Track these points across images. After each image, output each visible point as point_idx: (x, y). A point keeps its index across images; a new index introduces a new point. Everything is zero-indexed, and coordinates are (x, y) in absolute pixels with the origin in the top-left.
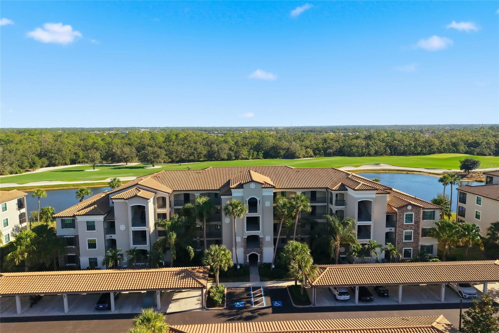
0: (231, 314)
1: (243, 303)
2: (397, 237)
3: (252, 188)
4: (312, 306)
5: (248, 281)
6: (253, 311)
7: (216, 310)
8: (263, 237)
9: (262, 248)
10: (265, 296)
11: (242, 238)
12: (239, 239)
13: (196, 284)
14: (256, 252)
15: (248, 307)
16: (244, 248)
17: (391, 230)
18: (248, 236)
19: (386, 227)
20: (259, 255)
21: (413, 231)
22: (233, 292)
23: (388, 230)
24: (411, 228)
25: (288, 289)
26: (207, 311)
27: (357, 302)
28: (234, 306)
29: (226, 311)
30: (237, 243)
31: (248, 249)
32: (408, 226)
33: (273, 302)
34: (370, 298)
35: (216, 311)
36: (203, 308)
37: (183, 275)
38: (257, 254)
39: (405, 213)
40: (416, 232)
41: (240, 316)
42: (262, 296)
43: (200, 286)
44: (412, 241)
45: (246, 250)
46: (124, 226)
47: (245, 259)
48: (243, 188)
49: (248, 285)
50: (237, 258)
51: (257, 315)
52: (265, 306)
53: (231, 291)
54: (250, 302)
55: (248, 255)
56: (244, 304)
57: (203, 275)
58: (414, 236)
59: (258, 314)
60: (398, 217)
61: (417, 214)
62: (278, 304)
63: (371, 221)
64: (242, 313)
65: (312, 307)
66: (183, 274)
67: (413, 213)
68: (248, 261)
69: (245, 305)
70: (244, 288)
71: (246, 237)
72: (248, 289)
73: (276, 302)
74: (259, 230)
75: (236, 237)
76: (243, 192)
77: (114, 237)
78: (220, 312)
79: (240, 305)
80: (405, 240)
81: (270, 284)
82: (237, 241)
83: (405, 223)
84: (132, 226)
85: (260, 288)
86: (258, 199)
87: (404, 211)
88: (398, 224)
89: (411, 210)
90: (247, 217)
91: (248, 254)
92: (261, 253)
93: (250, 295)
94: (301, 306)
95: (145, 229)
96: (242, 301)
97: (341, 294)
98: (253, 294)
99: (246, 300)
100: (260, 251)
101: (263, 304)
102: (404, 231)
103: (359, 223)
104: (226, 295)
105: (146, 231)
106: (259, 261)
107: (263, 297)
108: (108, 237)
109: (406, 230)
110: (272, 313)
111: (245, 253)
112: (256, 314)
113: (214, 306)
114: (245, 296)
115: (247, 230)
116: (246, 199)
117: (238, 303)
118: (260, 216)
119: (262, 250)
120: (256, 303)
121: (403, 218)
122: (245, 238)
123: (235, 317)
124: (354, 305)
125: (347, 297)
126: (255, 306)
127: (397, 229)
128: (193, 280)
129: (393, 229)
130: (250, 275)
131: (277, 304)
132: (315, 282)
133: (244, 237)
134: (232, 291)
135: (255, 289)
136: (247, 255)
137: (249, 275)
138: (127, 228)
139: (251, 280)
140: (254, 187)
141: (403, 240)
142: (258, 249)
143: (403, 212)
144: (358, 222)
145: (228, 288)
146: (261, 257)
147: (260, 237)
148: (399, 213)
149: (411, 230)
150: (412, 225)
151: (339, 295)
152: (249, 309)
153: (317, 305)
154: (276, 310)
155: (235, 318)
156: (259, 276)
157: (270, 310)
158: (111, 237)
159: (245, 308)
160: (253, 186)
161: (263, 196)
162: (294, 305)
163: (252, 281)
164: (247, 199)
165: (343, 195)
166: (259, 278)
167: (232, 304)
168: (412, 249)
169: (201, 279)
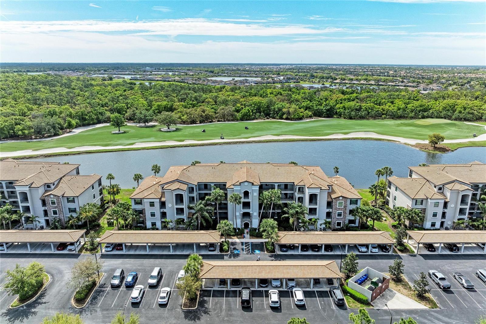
1: (239, 251)
2: (333, 215)
4: (275, 253)
9: (252, 219)
16: (241, 219)
17: (330, 210)
18: (243, 212)
19: (327, 209)
25: (263, 243)
30: (237, 216)
36: (218, 253)
39: (338, 201)
40: (345, 213)
46: (171, 205)
47: (242, 225)
48: (241, 185)
50: (236, 224)
52: (250, 253)
58: (343, 214)
60: (334, 203)
61: (346, 202)
62: (257, 252)
63: (317, 205)
70: (240, 243)
74: (250, 209)
75: (236, 213)
76: (241, 188)
80: (337, 216)
81: (254, 240)
83: (338, 207)
84: (176, 205)
85: (249, 242)
86: (249, 192)
88: (334, 207)
89: (342, 200)
90: (243, 202)
91: (243, 222)
94: (270, 254)
98: (245, 246)
100: (250, 221)
103: (310, 207)
105: (183, 208)
107: (250, 248)
109: (338, 211)
113: (224, 252)
115: (243, 209)
117: (236, 251)
118: (251, 201)
121: (337, 204)
122: (241, 214)
124: (298, 254)
126: (245, 253)
127: (333, 210)
135: (246, 243)
145: (231, 242)
146: (251, 224)
147: (250, 213)
149: (341, 211)
150: (342, 208)
153: (278, 253)
158: (164, 210)
160: (246, 184)
161: (252, 190)
162: (266, 253)
164: (243, 192)
165: (303, 188)
168: (342, 222)
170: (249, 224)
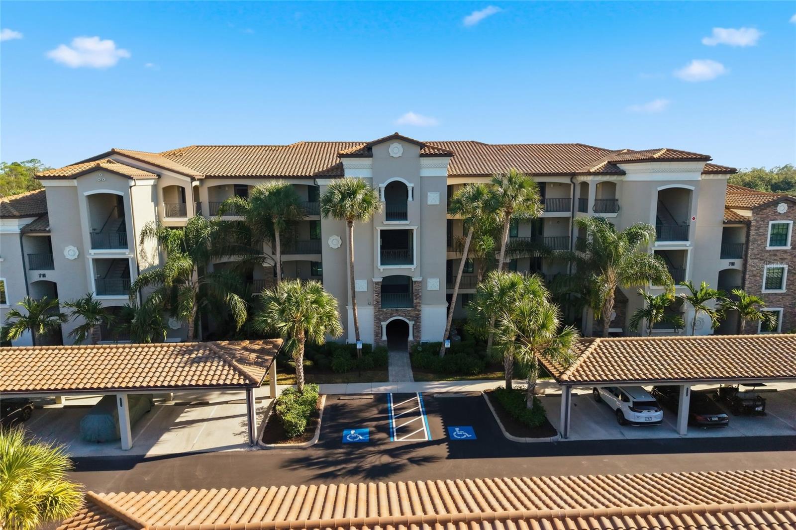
0: (330, 459)
1: (367, 430)
2: (747, 282)
3: (395, 156)
4: (558, 438)
5: (385, 380)
6: (394, 452)
7: (289, 448)
8: (421, 280)
9: (418, 308)
10: (426, 413)
11: (370, 283)
12: (361, 285)
13: (230, 377)
14: (405, 316)
15: (379, 442)
16: (375, 306)
17: (733, 264)
18: (384, 278)
19: (721, 258)
20: (411, 324)
21: (786, 267)
22: (344, 406)
23: (725, 264)
24: (782, 260)
25: (486, 397)
26: (261, 452)
27: (683, 430)
28: (341, 437)
29: (320, 453)
30: (356, 294)
31: (385, 310)
32: (775, 255)
33: (450, 428)
34: (719, 418)
35: (289, 452)
36: (252, 443)
37: (200, 355)
38: (407, 321)
39: (771, 223)
40: (795, 272)
41: (354, 465)
42: (420, 415)
43: (242, 382)
44: (784, 290)
45: (379, 311)
46: (75, 249)
47: (378, 334)
48: (371, 156)
49: (382, 388)
50: (357, 329)
51: (406, 461)
52: (426, 439)
53: (338, 401)
54: (386, 429)
55: (384, 324)
56: (371, 433)
57: (258, 357)
58: (788, 279)
59: (408, 459)
60: (752, 232)
62: (463, 435)
63: (687, 240)
64: (363, 457)
65: (559, 442)
66: (201, 351)
67: (791, 222)
68: (385, 338)
69: (373, 437)
70: (372, 397)
71: (381, 280)
72: (382, 398)
73: (457, 429)
74: (413, 264)
75: (356, 281)
76: (372, 167)
77: (50, 276)
78: (301, 454)
79: (357, 437)
80: (766, 288)
81: (438, 387)
82: (357, 290)
83: (768, 248)
84: (93, 248)
85: (414, 395)
86: (410, 185)
87: (768, 217)
88: (752, 250)
89: (786, 216)
90: (381, 231)
91: (385, 320)
92: (417, 318)
93: (387, 411)
94: (529, 440)
95: (124, 254)
96: (366, 427)
97: (638, 407)
98: (395, 409)
99: (374, 423)
100: (413, 314)
101: (422, 434)
102: (766, 267)
103: (659, 246)
104: (321, 413)
105: (127, 259)
106: (411, 338)
107: (422, 416)
108: (36, 275)
109: (770, 263)
110: (449, 458)
111: (378, 320)
112: (403, 460)
113: (285, 439)
114: (374, 413)
115: (382, 264)
116: (380, 185)
117: (353, 432)
118: (415, 228)
119: (419, 311)
120: (403, 431)
121: (765, 235)
122: (377, 283)
123: (339, 467)
124: (676, 436)
125: (656, 415)
126: (401, 440)
127: (750, 261)
128: (223, 366)
129: (738, 264)
130: (390, 368)
131: (459, 433)
132: (568, 373)
133: (375, 280)
134: (341, 402)
135: (399, 397)
136: (382, 323)
137: (388, 369)
138: (81, 255)
139: (390, 378)
140: (400, 154)
141: (761, 288)
142: (410, 309)
143: (765, 220)
144: (657, 243)
145: (329, 397)
146: (417, 328)
147: (414, 279)
148: (757, 221)
149: (782, 263)
150: (785, 251)
151: (632, 409)
152: (383, 448)
153: (573, 437)
154: (458, 450)
155: (339, 470)
156: (411, 371)
157: (442, 450)
158: (44, 276)
159: (372, 443)
160: (396, 150)
161: (421, 177)
162: (508, 435)
163: (393, 381)
164: (383, 186)
165: (612, 186)
166: (412, 375)
167: (336, 435)
168: (781, 310)
169: (250, 364)
170: (406, 326)
